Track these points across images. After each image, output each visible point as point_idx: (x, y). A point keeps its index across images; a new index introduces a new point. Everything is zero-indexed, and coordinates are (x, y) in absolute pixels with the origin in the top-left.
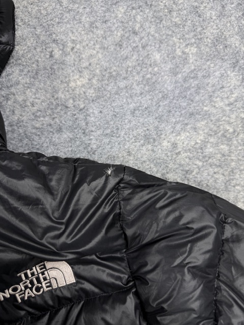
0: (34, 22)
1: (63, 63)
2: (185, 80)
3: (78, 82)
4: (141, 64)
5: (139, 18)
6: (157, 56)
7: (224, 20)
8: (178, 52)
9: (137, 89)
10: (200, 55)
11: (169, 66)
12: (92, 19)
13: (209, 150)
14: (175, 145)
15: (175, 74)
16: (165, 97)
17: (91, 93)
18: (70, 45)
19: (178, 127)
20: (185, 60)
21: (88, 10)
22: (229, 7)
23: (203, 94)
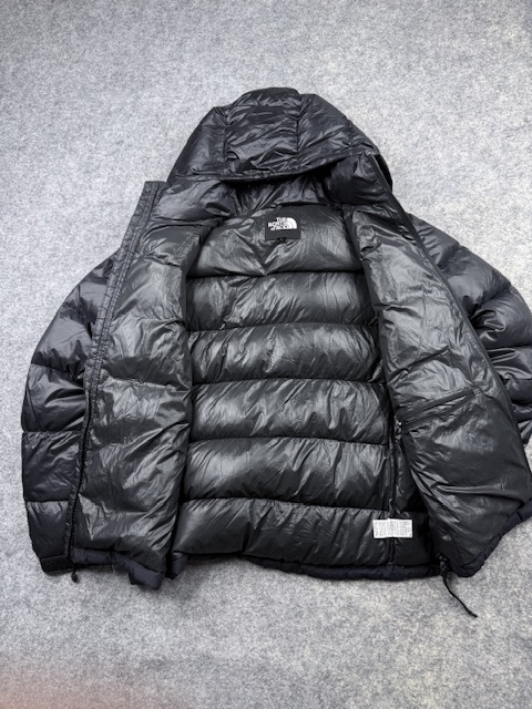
2: (456, 171)
4: (429, 158)
5: (432, 131)
6: (440, 155)
7: (492, 139)
8: (455, 154)
9: (423, 172)
10: (470, 158)
11: (447, 161)
12: (401, 128)
13: (466, 216)
14: (443, 210)
15: (451, 167)
16: (441, 179)
18: (384, 141)
19: (447, 199)
20: (459, 159)
22: (497, 131)
23: (468, 181)
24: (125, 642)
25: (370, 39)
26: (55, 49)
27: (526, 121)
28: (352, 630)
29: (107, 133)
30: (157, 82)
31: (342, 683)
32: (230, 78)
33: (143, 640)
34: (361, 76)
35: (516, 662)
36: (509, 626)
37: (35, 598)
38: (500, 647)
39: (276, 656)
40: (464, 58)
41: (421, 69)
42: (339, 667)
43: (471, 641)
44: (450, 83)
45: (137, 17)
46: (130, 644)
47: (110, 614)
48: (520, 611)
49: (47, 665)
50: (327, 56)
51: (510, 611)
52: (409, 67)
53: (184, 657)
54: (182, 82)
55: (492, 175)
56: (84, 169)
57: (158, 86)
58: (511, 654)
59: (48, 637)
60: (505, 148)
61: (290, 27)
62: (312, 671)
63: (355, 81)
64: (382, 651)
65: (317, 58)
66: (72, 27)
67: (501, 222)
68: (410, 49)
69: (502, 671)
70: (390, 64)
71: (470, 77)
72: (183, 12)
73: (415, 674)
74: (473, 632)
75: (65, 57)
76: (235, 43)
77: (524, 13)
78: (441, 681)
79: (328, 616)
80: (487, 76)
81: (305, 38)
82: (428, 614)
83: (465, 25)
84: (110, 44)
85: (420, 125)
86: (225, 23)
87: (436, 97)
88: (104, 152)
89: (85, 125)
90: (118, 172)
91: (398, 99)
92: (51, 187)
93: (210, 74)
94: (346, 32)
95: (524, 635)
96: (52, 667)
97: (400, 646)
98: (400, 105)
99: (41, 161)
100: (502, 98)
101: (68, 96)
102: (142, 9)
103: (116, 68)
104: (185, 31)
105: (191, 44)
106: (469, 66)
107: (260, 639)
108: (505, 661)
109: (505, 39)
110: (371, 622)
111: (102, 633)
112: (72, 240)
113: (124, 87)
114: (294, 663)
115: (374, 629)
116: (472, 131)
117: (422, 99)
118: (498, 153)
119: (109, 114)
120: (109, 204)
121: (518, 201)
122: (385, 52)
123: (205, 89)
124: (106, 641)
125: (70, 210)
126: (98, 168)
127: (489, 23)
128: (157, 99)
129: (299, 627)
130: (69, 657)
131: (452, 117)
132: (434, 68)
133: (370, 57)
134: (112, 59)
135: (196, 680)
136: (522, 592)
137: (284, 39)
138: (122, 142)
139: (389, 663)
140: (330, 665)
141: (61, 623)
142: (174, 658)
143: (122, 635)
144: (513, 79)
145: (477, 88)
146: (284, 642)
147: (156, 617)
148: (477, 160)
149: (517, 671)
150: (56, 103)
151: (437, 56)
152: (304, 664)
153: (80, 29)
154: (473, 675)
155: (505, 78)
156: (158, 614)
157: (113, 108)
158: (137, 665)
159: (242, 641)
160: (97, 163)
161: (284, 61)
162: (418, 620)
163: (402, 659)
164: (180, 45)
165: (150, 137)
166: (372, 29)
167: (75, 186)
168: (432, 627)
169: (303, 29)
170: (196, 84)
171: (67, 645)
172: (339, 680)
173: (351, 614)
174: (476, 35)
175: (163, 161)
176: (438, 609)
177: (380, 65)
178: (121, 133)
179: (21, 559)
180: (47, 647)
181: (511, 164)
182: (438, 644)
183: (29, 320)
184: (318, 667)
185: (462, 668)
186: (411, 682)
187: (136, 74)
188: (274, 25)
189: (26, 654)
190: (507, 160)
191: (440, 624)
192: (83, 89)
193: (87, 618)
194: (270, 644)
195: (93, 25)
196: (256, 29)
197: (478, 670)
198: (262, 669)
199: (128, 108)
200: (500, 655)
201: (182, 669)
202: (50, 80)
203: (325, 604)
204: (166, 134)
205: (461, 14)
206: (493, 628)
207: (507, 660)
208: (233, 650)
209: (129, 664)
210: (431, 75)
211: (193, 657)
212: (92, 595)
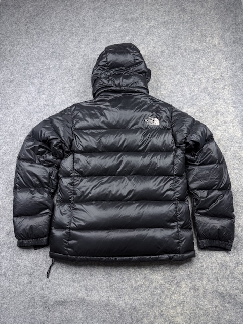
0: (155, 76)
1: (161, 87)
2: (193, 96)
3: (164, 92)
4: (182, 90)
6: (186, 89)
7: (208, 83)
8: (193, 89)
9: (179, 96)
10: (199, 91)
11: (189, 92)
17: (166, 95)
18: (163, 83)
19: (189, 107)
22: (210, 80)
23: (197, 100)
24: (47, 293)
25: (158, 42)
26: (27, 41)
27: (221, 76)
28: (146, 288)
29: (48, 76)
30: (70, 56)
31: (141, 312)
33: (55, 292)
35: (216, 303)
36: (213, 287)
37: (9, 273)
38: (209, 296)
39: (113, 299)
40: (197, 50)
42: (140, 305)
43: (197, 293)
45: (62, 30)
46: (49, 294)
47: (41, 280)
48: (218, 281)
49: (13, 303)
51: (214, 280)
52: (174, 53)
53: (73, 299)
54: (80, 57)
55: (207, 98)
56: (37, 91)
57: (70, 58)
58: (214, 299)
59: (14, 290)
60: (213, 87)
61: (126, 36)
62: (129, 306)
64: (159, 298)
66: (35, 33)
67: (211, 117)
68: (174, 46)
69: (210, 307)
70: (167, 52)
71: (199, 58)
72: (82, 28)
73: (173, 308)
74: (198, 290)
75: (32, 44)
76: (103, 41)
77: (221, 33)
78: (184, 311)
79: (136, 282)
82: (179, 281)
83: (197, 37)
84: (51, 40)
85: (178, 77)
86: (99, 33)
87: (185, 66)
88: (46, 84)
89: (39, 73)
90: (52, 93)
91: (169, 66)
92: (23, 98)
93: (92, 53)
95: (219, 291)
96: (15, 303)
97: (167, 295)
98: (170, 69)
99: (19, 87)
100: (212, 67)
101: (32, 61)
102: (65, 27)
103: (53, 50)
104: (82, 36)
105: (84, 41)
106: (199, 54)
107: (106, 292)
108: (211, 302)
109: (214, 43)
110: (154, 284)
111: (37, 289)
112: (31, 120)
113: (56, 58)
114: (121, 302)
115: (156, 288)
116: (199, 79)
118: (210, 89)
119: (49, 69)
120: (47, 105)
121: (218, 109)
122: (164, 47)
124: (39, 292)
125: (31, 108)
126: (43, 91)
127: (207, 37)
128: (69, 63)
129: (123, 286)
130: (22, 299)
131: (192, 74)
132: (184, 54)
134: (51, 46)
135: (78, 310)
136: (219, 272)
138: (54, 80)
139: (162, 303)
140: (136, 304)
141: (19, 284)
142: (69, 300)
143: (46, 290)
144: (216, 60)
145: (202, 63)
146: (116, 293)
147: (61, 282)
148: (202, 92)
149: (216, 306)
150: (27, 64)
151: (186, 49)
152: (125, 303)
153: (38, 34)
154: (197, 308)
155: (213, 59)
156: (62, 280)
157: (51, 67)
158: (52, 303)
159: (98, 293)
160: (43, 89)
162: (174, 284)
163: (167, 301)
164: (80, 41)
165: (66, 79)
166: (159, 38)
167: (33, 98)
168: (180, 287)
171: (21, 294)
172: (140, 310)
173: (146, 281)
174: (201, 41)
175: (71, 89)
176: (183, 279)
177: (162, 52)
178: (54, 76)
179: (3, 256)
180: (13, 295)
181: (215, 94)
182: (183, 294)
183: (11, 153)
184: (131, 304)
185: (193, 305)
186: (171, 311)
187: (61, 53)
189: (4, 298)
190: (214, 92)
191: (184, 286)
192: (39, 58)
193: (31, 282)
194: (111, 294)
195: (44, 33)
196: (111, 36)
197: (200, 306)
198: (107, 305)
199: (57, 67)
200: (209, 300)
201: (72, 305)
202: (25, 54)
203: (135, 277)
204: (73, 78)
205: (195, 33)
206: (206, 288)
207: (212, 302)
208: (95, 297)
209: (49, 302)
210: (183, 57)
211: (77, 300)
212: (33, 272)
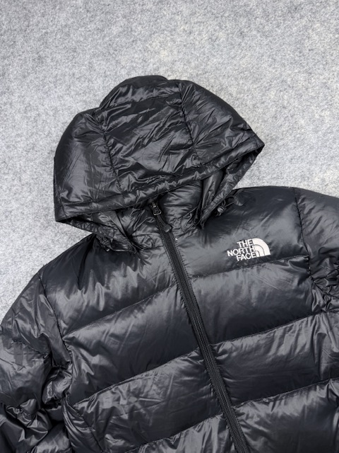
5: (286, 97)
12: (254, 102)
14: (323, 180)
15: (317, 132)
16: (311, 148)
20: (323, 122)
21: (250, 97)
32: (66, 98)
34: (197, 58)
41: (254, 33)
44: (287, 40)
50: (156, 44)
63: (193, 64)
65: (146, 50)
80: (322, 23)
81: (127, 31)
94: (167, 12)
117: (265, 65)
123: (44, 117)
133: (199, 34)
137: (107, 39)
161: (114, 62)
169: (123, 22)
170: (33, 114)
188: (92, 26)
